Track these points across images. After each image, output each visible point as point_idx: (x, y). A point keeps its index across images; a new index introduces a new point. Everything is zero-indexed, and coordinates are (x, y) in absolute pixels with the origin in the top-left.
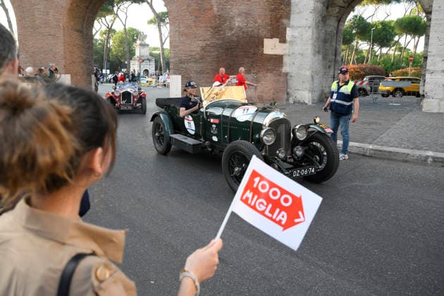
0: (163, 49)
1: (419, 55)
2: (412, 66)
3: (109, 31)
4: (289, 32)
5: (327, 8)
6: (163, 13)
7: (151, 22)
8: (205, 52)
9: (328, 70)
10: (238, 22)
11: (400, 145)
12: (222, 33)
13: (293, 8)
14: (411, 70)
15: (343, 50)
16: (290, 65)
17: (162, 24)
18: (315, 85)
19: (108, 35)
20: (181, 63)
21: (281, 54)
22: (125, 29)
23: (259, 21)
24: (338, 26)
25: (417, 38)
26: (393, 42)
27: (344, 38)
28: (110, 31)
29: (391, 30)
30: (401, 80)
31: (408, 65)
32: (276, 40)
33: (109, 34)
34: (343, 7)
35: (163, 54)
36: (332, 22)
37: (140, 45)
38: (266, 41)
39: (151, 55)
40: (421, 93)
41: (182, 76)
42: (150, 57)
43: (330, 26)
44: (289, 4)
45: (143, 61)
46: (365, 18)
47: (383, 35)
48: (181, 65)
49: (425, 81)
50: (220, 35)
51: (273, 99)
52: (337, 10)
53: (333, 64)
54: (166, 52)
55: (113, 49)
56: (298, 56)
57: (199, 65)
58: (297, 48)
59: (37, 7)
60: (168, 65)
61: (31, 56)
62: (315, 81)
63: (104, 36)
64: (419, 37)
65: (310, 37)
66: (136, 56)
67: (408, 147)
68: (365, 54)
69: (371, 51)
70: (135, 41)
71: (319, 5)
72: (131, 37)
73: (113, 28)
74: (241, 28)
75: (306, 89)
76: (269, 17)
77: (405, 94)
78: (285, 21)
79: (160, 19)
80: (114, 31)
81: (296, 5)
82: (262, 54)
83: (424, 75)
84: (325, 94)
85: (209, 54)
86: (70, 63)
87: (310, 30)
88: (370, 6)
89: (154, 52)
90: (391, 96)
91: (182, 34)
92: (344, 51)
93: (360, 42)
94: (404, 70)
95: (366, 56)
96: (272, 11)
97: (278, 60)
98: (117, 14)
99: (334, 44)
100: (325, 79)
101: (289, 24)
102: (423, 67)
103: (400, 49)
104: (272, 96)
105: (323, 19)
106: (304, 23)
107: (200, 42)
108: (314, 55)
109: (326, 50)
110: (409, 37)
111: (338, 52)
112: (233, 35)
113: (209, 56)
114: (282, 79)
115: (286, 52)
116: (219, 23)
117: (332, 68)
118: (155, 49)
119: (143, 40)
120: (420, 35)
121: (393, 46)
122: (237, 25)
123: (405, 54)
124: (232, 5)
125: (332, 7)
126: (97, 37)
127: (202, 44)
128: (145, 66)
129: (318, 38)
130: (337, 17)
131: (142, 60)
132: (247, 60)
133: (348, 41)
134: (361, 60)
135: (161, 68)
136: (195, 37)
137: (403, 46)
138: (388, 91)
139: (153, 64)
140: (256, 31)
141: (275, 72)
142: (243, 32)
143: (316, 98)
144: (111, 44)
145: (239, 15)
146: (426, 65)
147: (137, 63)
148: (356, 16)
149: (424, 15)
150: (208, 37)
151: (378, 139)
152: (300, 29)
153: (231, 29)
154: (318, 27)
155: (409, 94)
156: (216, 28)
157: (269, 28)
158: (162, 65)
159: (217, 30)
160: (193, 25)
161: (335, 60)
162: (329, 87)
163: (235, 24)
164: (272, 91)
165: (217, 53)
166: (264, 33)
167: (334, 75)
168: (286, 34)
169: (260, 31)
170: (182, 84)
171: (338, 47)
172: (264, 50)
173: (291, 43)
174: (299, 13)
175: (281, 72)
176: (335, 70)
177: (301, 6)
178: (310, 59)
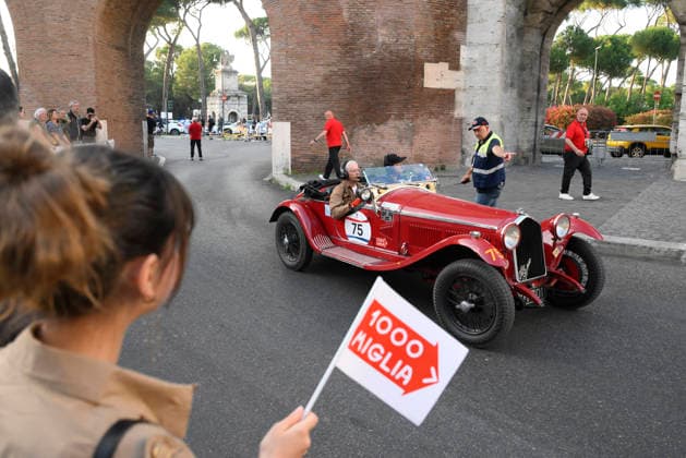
0: (261, 80)
1: (669, 91)
2: (659, 108)
3: (171, 49)
4: (464, 53)
5: (525, 14)
6: (260, 20)
7: (240, 34)
8: (329, 84)
9: (526, 114)
10: (382, 36)
11: (637, 234)
12: (356, 53)
13: (471, 14)
14: (656, 114)
15: (550, 83)
16: (466, 106)
17: (259, 37)
18: (507, 137)
19: (170, 57)
20: (290, 102)
21: (453, 87)
22: (198, 45)
23: (417, 35)
24: (542, 43)
25: (666, 63)
26: (629, 70)
27: (552, 63)
28: (173, 48)
29: (625, 50)
30: (641, 129)
31: (652, 106)
32: (444, 66)
33: (171, 53)
34: (551, 13)
35: (261, 86)
36: (533, 37)
37: (224, 71)
38: (428, 68)
39: (241, 88)
40: (672, 150)
41: (292, 124)
42: (239, 92)
44: (464, 7)
45: (228, 98)
46: (586, 31)
47: (614, 58)
48: (289, 106)
49: (677, 132)
50: (353, 57)
51: (440, 161)
52: (541, 18)
53: (535, 103)
54: (266, 84)
55: (179, 79)
56: (479, 92)
57: (318, 106)
58: (477, 80)
59: (49, 8)
60: (268, 104)
61: (40, 91)
62: (506, 131)
63: (163, 56)
64: (670, 62)
65: (498, 61)
66: (216, 91)
67: (650, 237)
68: (585, 88)
69: (595, 83)
70: (214, 65)
71: (513, 10)
72: (209, 58)
73: (178, 43)
74: (388, 46)
76: (432, 28)
77: (647, 152)
78: (457, 35)
79: (255, 29)
80: (180, 49)
81: (477, 9)
82: (422, 88)
83: (677, 123)
84: (523, 153)
85: (336, 87)
86: (106, 102)
87: (499, 49)
88: (594, 11)
89: (246, 83)
90: (625, 156)
91: (291, 55)
92: (552, 83)
93: (577, 68)
94: (646, 114)
95: (587, 91)
96: (436, 17)
97: (447, 97)
98: (184, 21)
99: (536, 72)
100: (522, 129)
101: (465, 39)
102: (675, 109)
103: (641, 81)
104: (437, 156)
105: (519, 32)
106: (488, 37)
107: (320, 68)
108: (505, 89)
109: (524, 81)
110: (654, 61)
111: (542, 85)
112: (374, 57)
113: (335, 91)
114: (453, 128)
115: (461, 84)
116: (351, 40)
117: (533, 111)
118: (248, 78)
119: (227, 64)
120: (671, 58)
121: (630, 75)
122: (380, 40)
123: (648, 89)
125: (532, 13)
126: (152, 58)
127: (323, 70)
128: (232, 107)
129: (510, 63)
130: (541, 29)
131: (226, 97)
132: (397, 97)
133: (558, 66)
134: (579, 98)
135: (257, 109)
136: (313, 60)
137: (645, 75)
138: (622, 148)
139: (245, 102)
140: (410, 50)
141: (441, 117)
142: (391, 52)
144: (175, 70)
145: (385, 24)
146: (679, 107)
147: (218, 101)
148: (571, 28)
149: (677, 26)
150: (333, 60)
151: (605, 225)
152: (482, 48)
153: (372, 47)
154: (511, 45)
155: (654, 152)
156: (347, 45)
157: (433, 45)
158: (260, 105)
159: (348, 48)
160: (309, 39)
161: (538, 99)
162: (528, 141)
163: (377, 39)
164: (438, 148)
165: (348, 86)
166: (425, 54)
167: (536, 122)
168: (459, 55)
169: (419, 51)
170: (292, 137)
171: (542, 76)
172: (425, 80)
173: (468, 70)
174: (481, 22)
175: (452, 117)
176: (537, 114)
177: (483, 10)
178: (497, 97)
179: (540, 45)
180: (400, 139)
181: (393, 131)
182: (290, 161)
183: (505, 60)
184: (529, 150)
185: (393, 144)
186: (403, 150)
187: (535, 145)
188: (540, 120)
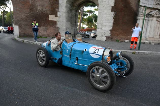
4: (59, 14)
5: (72, 7)
8: (27, 18)
9: (73, 27)
10: (39, 8)
12: (33, 11)
13: (60, 5)
16: (59, 25)
21: (56, 20)
23: (47, 8)
32: (53, 16)
38: (50, 16)
41: (19, 26)
43: (73, 12)
44: (58, 4)
48: (18, 22)
52: (75, 7)
56: (62, 22)
57: (25, 22)
58: (61, 19)
65: (65, 15)
71: (68, 5)
76: (50, 7)
78: (57, 9)
81: (61, 4)
82: (49, 20)
85: (29, 19)
87: (65, 13)
91: (18, 10)
96: (52, 5)
97: (55, 23)
99: (74, 19)
101: (58, 11)
104: (53, 35)
105: (70, 10)
106: (63, 10)
107: (25, 14)
108: (67, 22)
109: (72, 20)
111: (76, 22)
112: (37, 12)
114: (56, 29)
115: (58, 20)
116: (32, 8)
122: (39, 9)
129: (68, 16)
130: (75, 10)
132: (43, 22)
136: (23, 12)
140: (46, 12)
141: (53, 27)
142: (41, 12)
145: (39, 5)
150: (28, 12)
152: (62, 13)
153: (37, 10)
154: (68, 12)
157: (51, 11)
160: (22, 7)
161: (75, 24)
162: (73, 33)
163: (38, 9)
164: (53, 33)
165: (32, 18)
166: (49, 13)
167: (75, 29)
168: (57, 14)
170: (19, 29)
171: (76, 20)
172: (49, 18)
173: (59, 17)
174: (61, 7)
175: (56, 27)
176: (75, 28)
177: (62, 5)
178: (65, 23)
179: (75, 13)
180: (44, 31)
181: (42, 29)
182: (19, 34)
183: (67, 15)
184: (73, 35)
185: (43, 31)
186: (45, 33)
187: (75, 34)
188: (76, 29)
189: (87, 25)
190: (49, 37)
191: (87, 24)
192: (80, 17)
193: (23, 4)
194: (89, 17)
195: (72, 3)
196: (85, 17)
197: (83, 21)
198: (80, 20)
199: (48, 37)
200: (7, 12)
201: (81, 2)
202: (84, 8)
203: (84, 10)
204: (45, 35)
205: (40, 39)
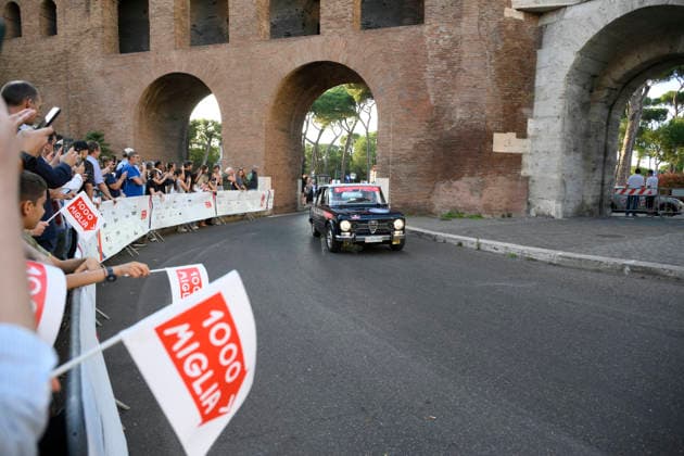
4: (531, 125)
5: (591, 91)
8: (418, 150)
9: (591, 175)
12: (439, 127)
13: (538, 95)
16: (532, 166)
18: (569, 192)
21: (520, 152)
22: (367, 133)
23: (487, 112)
24: (609, 115)
32: (512, 135)
34: (616, 89)
36: (598, 112)
38: (497, 137)
41: (390, 179)
43: (595, 114)
44: (531, 89)
48: (388, 167)
50: (437, 130)
51: (507, 210)
52: (605, 93)
53: (601, 165)
56: (543, 155)
57: (410, 167)
58: (541, 145)
59: (241, 106)
62: (568, 188)
65: (560, 130)
71: (576, 89)
74: (464, 121)
75: (553, 197)
76: (501, 106)
78: (525, 111)
81: (542, 90)
82: (491, 152)
84: (588, 206)
85: (423, 153)
87: (560, 121)
96: (505, 98)
97: (515, 160)
99: (603, 140)
100: (586, 187)
101: (532, 114)
104: (504, 206)
105: (584, 106)
106: (551, 111)
108: (567, 152)
109: (589, 146)
111: (610, 151)
112: (453, 129)
113: (422, 155)
114: (520, 184)
115: (528, 149)
116: (435, 118)
122: (458, 117)
124: (453, 94)
125: (598, 90)
127: (413, 140)
129: (573, 132)
130: (606, 102)
132: (469, 160)
136: (407, 133)
140: (482, 124)
141: (509, 175)
142: (466, 126)
143: (570, 210)
145: (462, 105)
150: (422, 133)
152: (546, 120)
153: (451, 122)
154: (574, 116)
156: (432, 122)
157: (502, 120)
159: (433, 124)
160: (404, 118)
161: (604, 161)
162: (593, 197)
163: (456, 117)
164: (505, 199)
165: (432, 151)
166: (494, 126)
167: (603, 181)
168: (526, 126)
169: (489, 124)
171: (609, 143)
172: (494, 146)
173: (534, 138)
174: (545, 99)
175: (519, 175)
176: (604, 173)
177: (547, 90)
178: (558, 158)
179: (606, 116)
180: (472, 191)
181: (465, 185)
183: (567, 128)
184: (594, 205)
185: (467, 195)
186: (474, 200)
187: (602, 200)
188: (608, 179)
189: (662, 160)
190: (490, 216)
191: (661, 153)
192: (629, 126)
193: (408, 109)
194: (671, 122)
195: (594, 76)
196: (654, 125)
197: (644, 144)
198: (625, 141)
199: (485, 216)
200: (357, 136)
201: (634, 69)
202: (648, 89)
203: (648, 96)
204: (474, 206)
205: (454, 221)
